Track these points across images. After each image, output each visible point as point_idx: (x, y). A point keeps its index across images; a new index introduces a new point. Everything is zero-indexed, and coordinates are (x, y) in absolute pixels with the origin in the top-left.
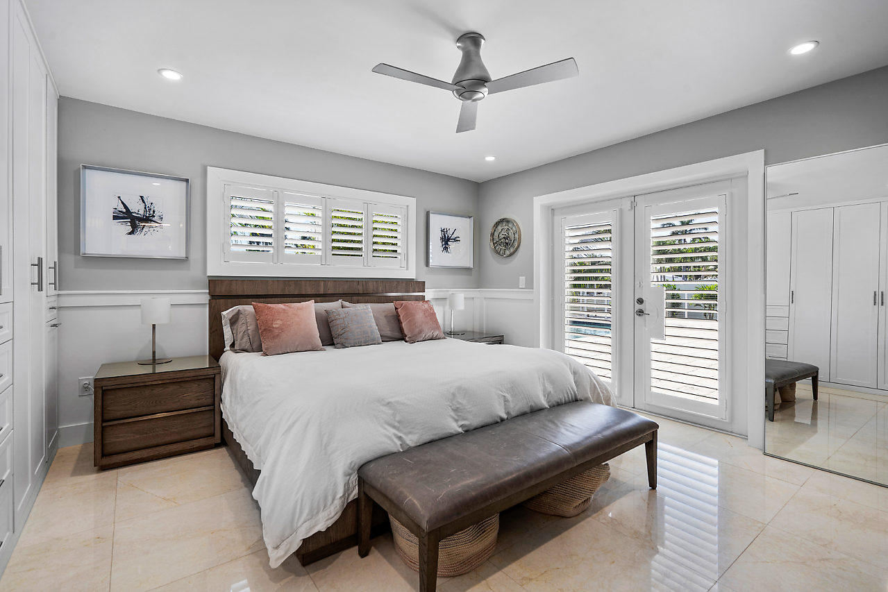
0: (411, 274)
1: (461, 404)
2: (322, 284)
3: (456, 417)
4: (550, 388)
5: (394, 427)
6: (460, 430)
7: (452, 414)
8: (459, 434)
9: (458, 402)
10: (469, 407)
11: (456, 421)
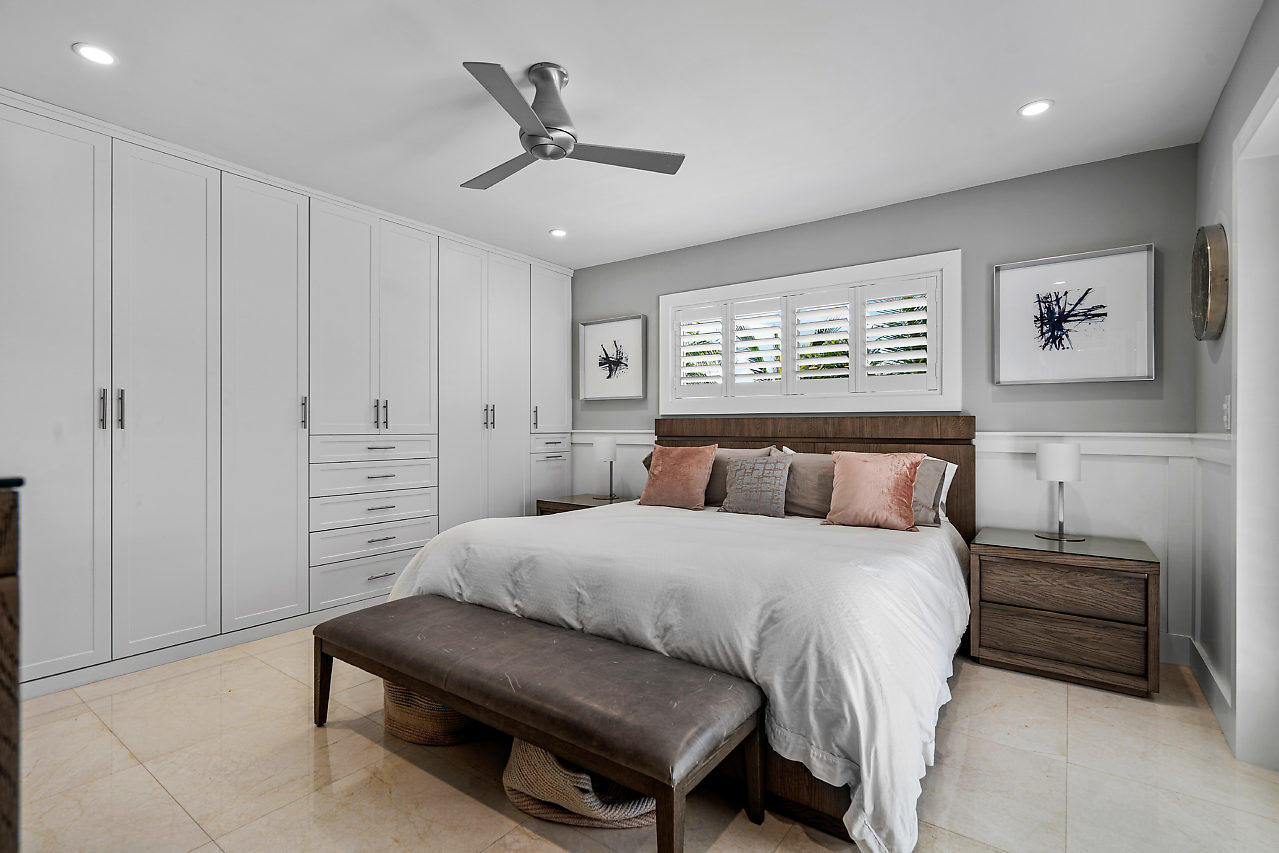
0: (951, 400)
1: (522, 578)
2: (770, 423)
3: (513, 592)
4: (673, 616)
5: (461, 574)
6: (513, 610)
7: (510, 585)
8: (508, 613)
9: (520, 574)
10: (529, 585)
11: (513, 597)
